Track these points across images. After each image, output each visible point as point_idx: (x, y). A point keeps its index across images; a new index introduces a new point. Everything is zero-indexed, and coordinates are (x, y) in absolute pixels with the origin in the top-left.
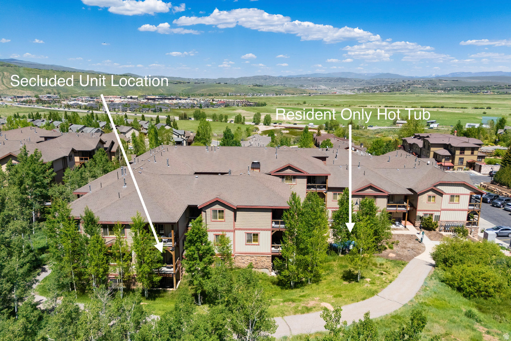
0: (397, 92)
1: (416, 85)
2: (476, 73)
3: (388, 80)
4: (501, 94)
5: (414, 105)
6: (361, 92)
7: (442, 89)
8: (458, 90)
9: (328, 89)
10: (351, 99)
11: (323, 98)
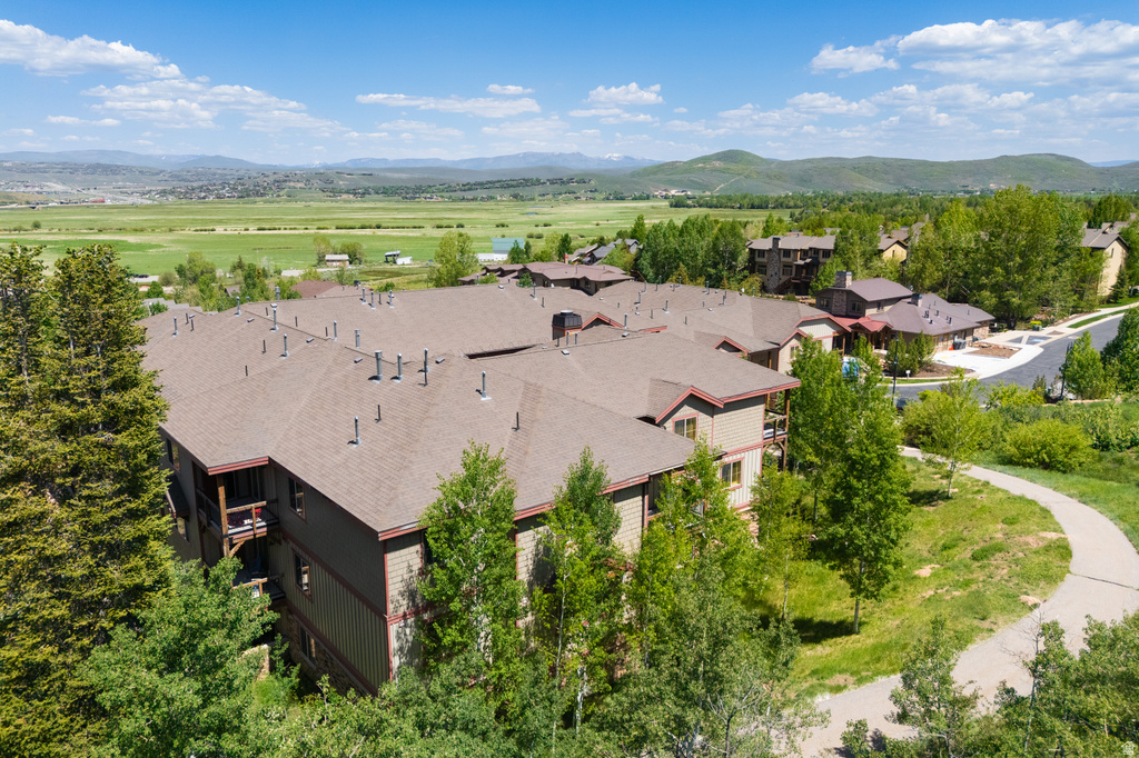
0: (258, 199)
1: (292, 184)
2: (395, 161)
3: (224, 172)
4: (454, 201)
5: (321, 224)
6: (171, 198)
7: (348, 192)
8: (377, 193)
9: (75, 191)
10: (154, 214)
11: (74, 214)
